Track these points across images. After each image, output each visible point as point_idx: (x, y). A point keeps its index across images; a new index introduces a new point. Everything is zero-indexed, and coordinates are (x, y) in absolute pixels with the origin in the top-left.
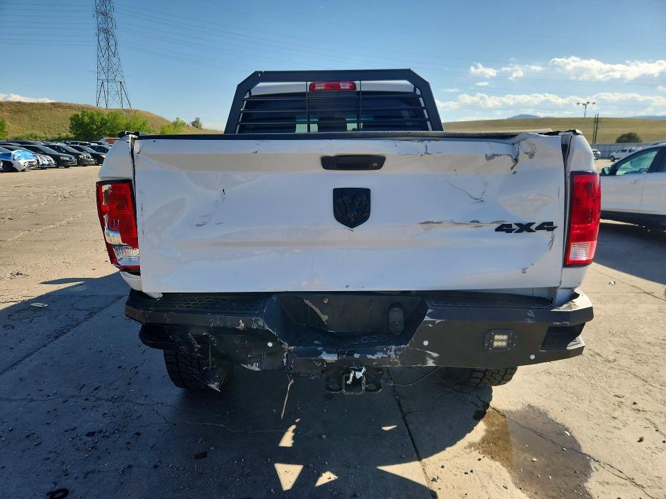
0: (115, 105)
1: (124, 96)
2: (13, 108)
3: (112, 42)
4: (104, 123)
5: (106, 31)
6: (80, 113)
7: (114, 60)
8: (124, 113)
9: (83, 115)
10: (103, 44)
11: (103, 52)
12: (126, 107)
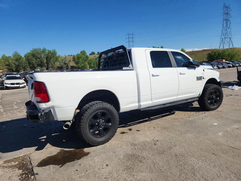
0: (226, 47)
1: (231, 43)
2: (190, 53)
3: (229, 23)
4: (219, 54)
5: (227, 20)
6: (211, 52)
7: (228, 30)
8: (230, 50)
9: (212, 53)
10: (225, 25)
11: (224, 28)
12: (231, 47)
